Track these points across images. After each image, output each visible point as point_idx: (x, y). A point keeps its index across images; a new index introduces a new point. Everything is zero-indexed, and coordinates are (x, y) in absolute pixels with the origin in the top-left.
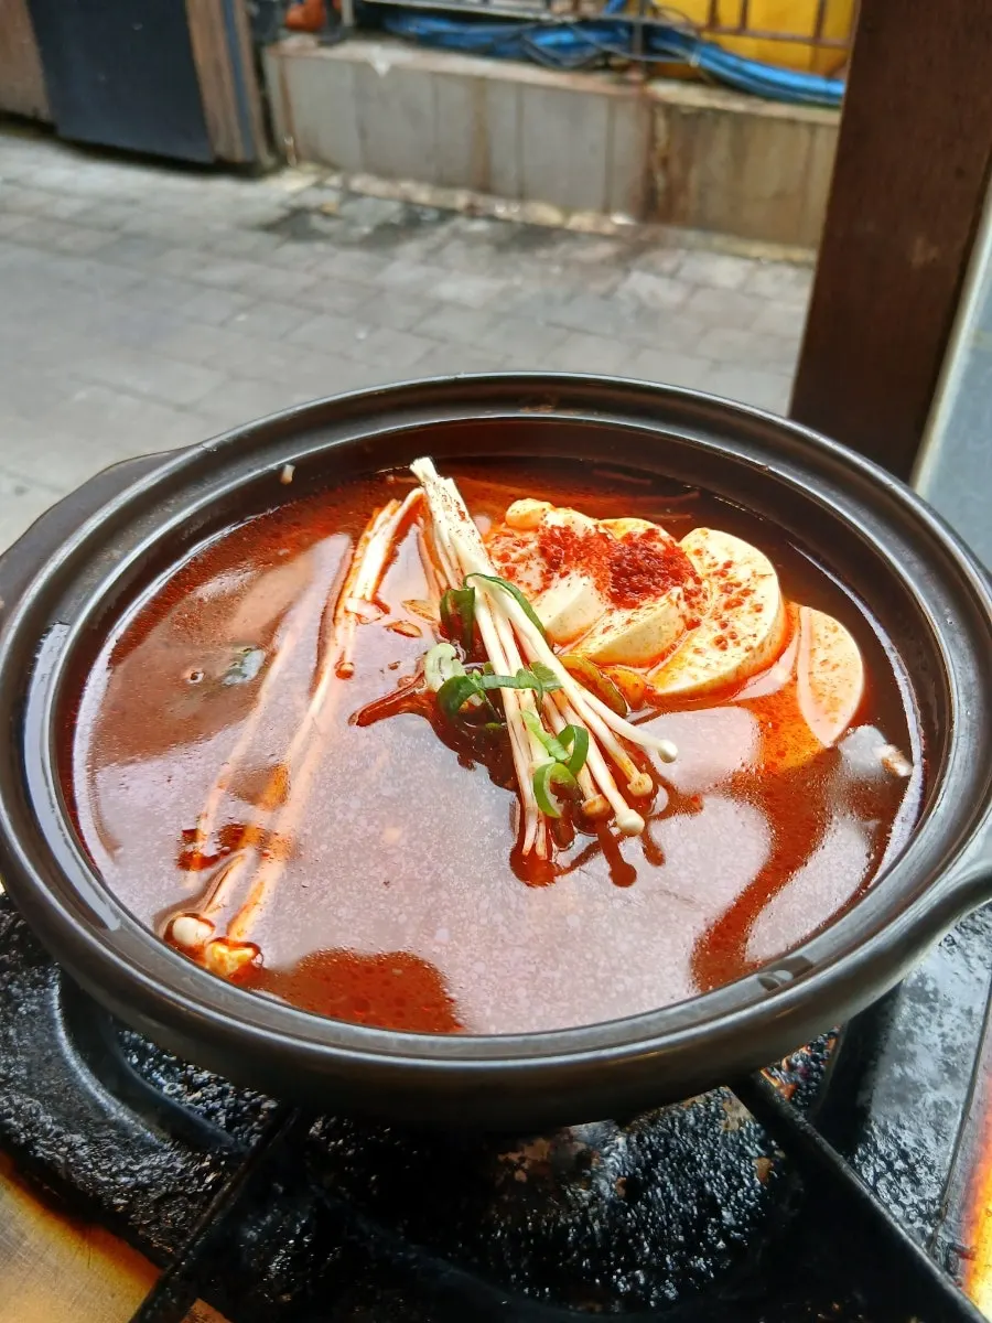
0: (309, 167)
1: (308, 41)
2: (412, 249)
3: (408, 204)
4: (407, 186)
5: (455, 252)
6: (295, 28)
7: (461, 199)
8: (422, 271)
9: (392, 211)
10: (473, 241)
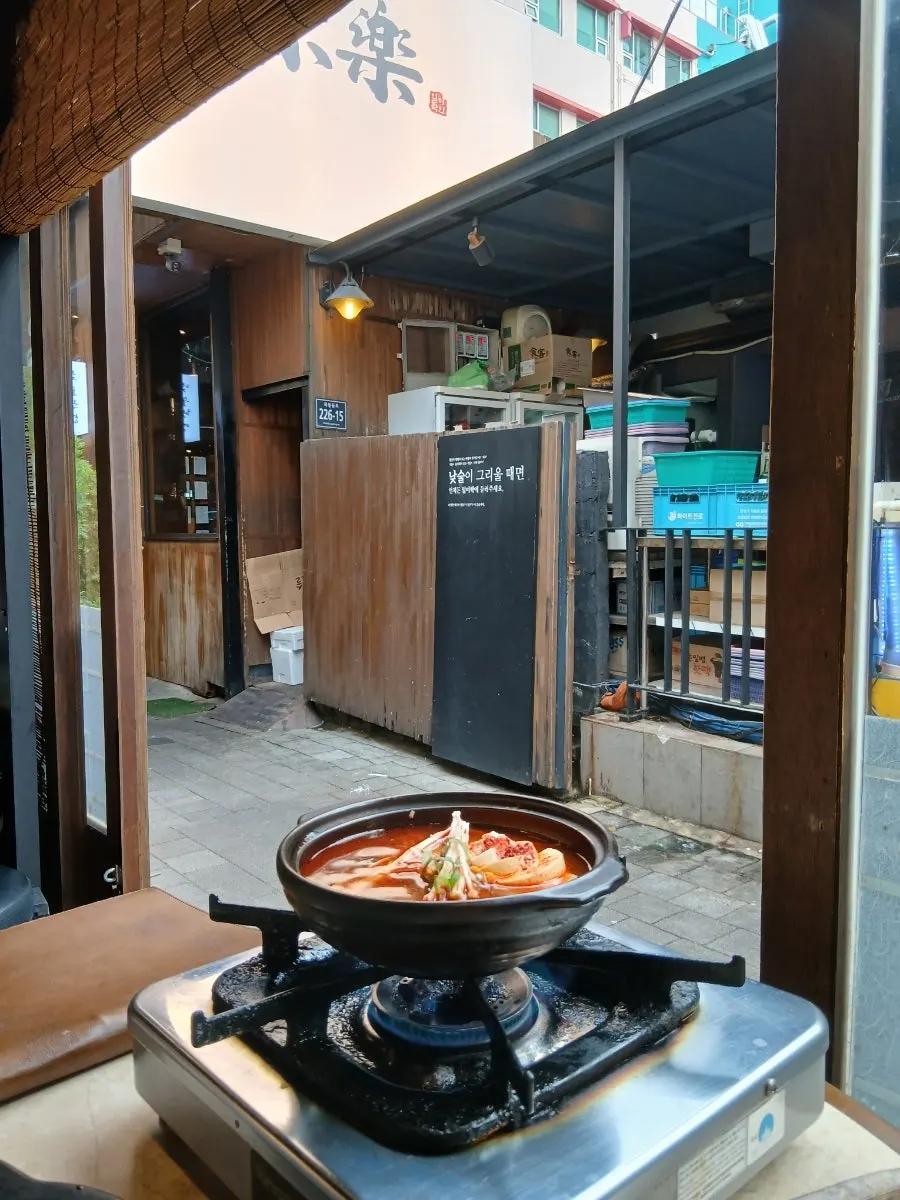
0: (601, 799)
1: (615, 716)
2: (670, 867)
3: (674, 834)
4: (676, 823)
5: (704, 875)
6: (607, 708)
7: (716, 838)
8: (674, 883)
9: (661, 839)
10: (720, 869)
